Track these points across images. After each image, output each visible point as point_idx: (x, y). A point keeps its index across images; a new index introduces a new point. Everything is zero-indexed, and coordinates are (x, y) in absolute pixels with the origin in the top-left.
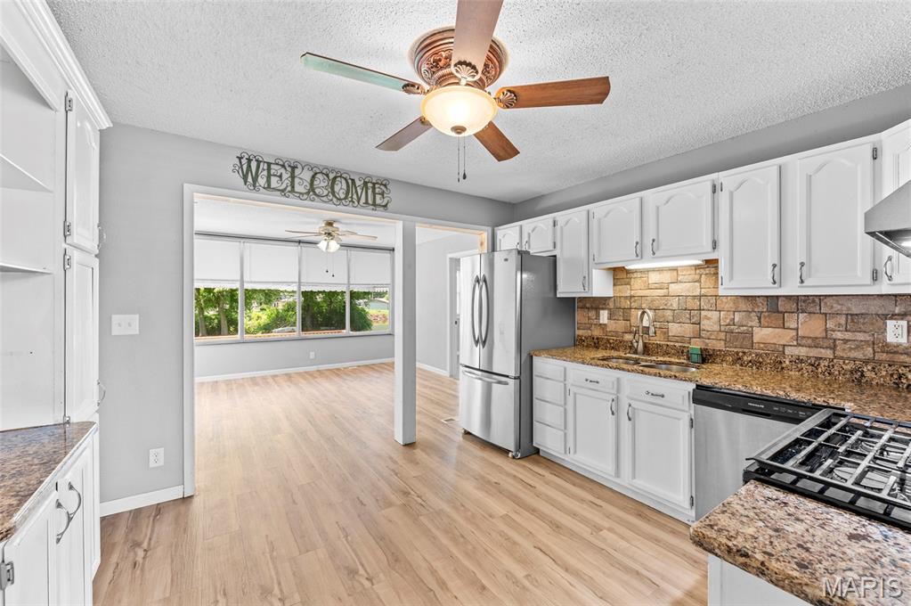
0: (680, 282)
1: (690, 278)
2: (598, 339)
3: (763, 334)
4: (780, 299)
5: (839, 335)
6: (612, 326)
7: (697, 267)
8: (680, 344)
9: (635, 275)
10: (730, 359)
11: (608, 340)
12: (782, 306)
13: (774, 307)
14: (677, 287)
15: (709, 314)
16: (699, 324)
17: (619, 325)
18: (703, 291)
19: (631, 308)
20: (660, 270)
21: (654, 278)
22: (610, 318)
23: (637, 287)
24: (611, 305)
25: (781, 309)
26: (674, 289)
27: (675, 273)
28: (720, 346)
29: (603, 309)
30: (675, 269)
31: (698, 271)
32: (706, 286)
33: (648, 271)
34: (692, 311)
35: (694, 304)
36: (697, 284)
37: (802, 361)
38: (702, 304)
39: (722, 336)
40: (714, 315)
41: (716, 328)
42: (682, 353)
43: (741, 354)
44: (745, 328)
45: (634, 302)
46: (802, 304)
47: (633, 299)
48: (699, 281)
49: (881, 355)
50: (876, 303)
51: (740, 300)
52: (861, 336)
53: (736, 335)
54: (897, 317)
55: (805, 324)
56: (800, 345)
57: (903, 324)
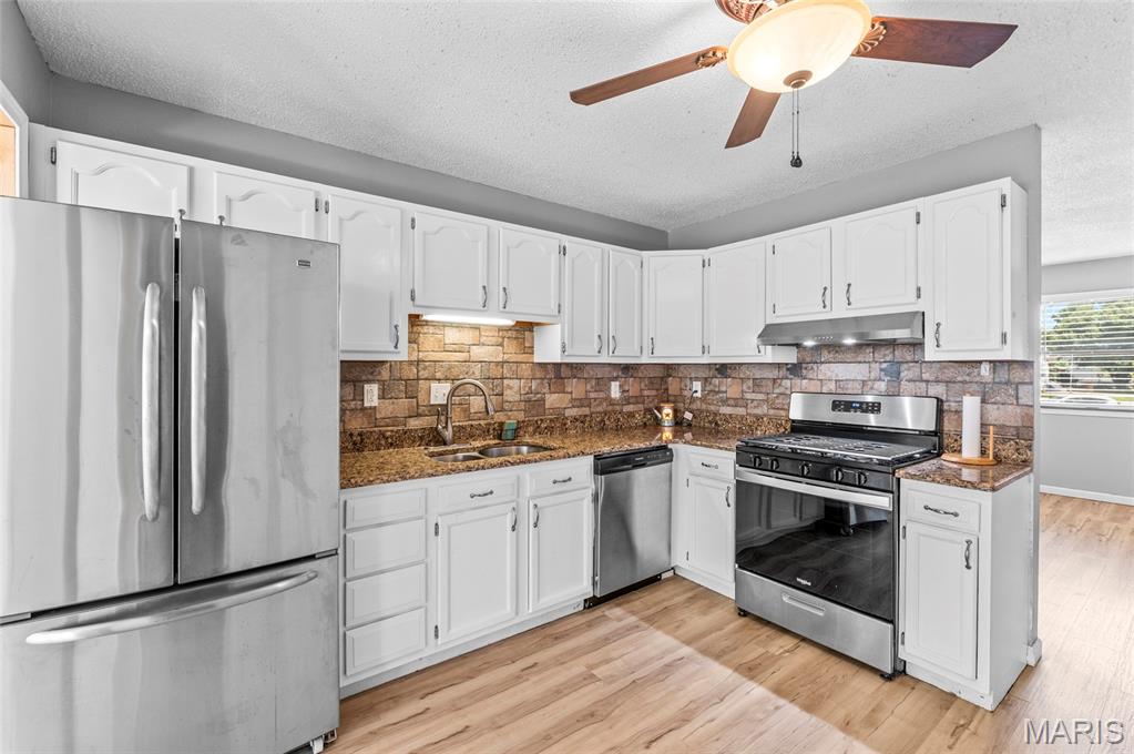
0: (484, 345)
1: (494, 340)
2: (360, 434)
3: (553, 400)
4: (563, 366)
5: (592, 395)
6: (387, 409)
7: (501, 329)
8: (486, 422)
9: (425, 329)
10: (531, 429)
11: (382, 434)
12: (565, 372)
13: (559, 373)
14: (480, 351)
15: (511, 382)
16: (502, 395)
17: (401, 406)
18: (506, 357)
19: (418, 379)
20: (459, 326)
21: (452, 336)
22: (382, 397)
23: (429, 346)
24: (385, 375)
25: (563, 376)
26: (477, 352)
27: (477, 332)
28: (521, 416)
29: (369, 381)
30: (476, 328)
31: (500, 333)
32: (510, 352)
33: (445, 325)
34: (495, 379)
35: (496, 372)
36: (501, 348)
37: (577, 420)
38: (505, 372)
39: (522, 405)
40: (515, 383)
41: (517, 398)
42: (488, 431)
43: (539, 422)
44: (540, 395)
45: (424, 369)
46: (576, 369)
47: (422, 366)
48: (501, 345)
49: (610, 408)
50: (607, 369)
51: (537, 368)
52: (602, 395)
53: (534, 404)
54: (615, 379)
55: (576, 388)
56: (574, 406)
57: (618, 383)
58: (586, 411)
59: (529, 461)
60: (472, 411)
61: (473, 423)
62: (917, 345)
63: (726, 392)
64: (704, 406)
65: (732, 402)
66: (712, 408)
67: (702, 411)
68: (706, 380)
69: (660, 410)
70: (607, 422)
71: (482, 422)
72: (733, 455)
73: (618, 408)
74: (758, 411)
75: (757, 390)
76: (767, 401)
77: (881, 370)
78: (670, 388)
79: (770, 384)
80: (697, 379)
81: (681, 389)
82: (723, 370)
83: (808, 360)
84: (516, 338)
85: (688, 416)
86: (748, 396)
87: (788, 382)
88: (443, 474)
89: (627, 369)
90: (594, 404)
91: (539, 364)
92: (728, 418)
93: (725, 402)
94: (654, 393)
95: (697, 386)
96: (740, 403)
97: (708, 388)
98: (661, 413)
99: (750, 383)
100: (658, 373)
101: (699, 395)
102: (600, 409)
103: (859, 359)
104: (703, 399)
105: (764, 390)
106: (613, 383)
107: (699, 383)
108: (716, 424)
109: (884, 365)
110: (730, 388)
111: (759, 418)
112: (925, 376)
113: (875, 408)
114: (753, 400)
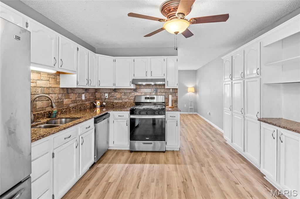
0: (42, 80)
1: (46, 79)
3: (66, 101)
4: (69, 89)
5: (77, 99)
7: (48, 74)
12: (70, 91)
13: (68, 91)
14: (40, 83)
18: (50, 85)
25: (69, 92)
27: (39, 75)
30: (39, 73)
31: (49, 76)
32: (51, 83)
35: (46, 91)
36: (48, 82)
37: (73, 108)
38: (50, 91)
39: (56, 104)
40: (53, 96)
41: (54, 101)
43: (62, 110)
44: (62, 100)
48: (49, 80)
49: (82, 103)
50: (81, 90)
51: (61, 89)
52: (80, 99)
53: (60, 103)
54: (83, 93)
55: (73, 96)
56: (72, 103)
57: (84, 95)
58: (76, 104)
59: (81, 122)
60: (37, 107)
61: (38, 112)
62: (164, 85)
63: (116, 96)
64: (109, 101)
65: (118, 99)
66: (112, 101)
67: (108, 102)
68: (109, 93)
69: (96, 102)
70: (82, 108)
71: (42, 112)
72: (129, 112)
73: (84, 103)
74: (126, 101)
75: (125, 95)
76: (128, 98)
77: (154, 90)
78: (97, 96)
79: (129, 94)
80: (106, 93)
81: (101, 96)
82: (115, 90)
83: (138, 88)
84: (54, 78)
85: (104, 104)
86: (123, 97)
87: (133, 93)
88: (57, 132)
89: (86, 90)
90: (78, 102)
91: (62, 88)
92: (117, 103)
93: (116, 99)
94: (92, 97)
95: (107, 95)
96: (120, 99)
97: (110, 95)
98: (96, 103)
99: (123, 94)
100: (93, 91)
101: (107, 97)
102: (79, 103)
103: (150, 88)
104: (109, 99)
105: (127, 95)
106: (83, 95)
107: (107, 94)
108: (113, 105)
109: (154, 89)
110: (117, 95)
111: (126, 102)
112: (162, 91)
113: (153, 98)
114: (124, 98)
